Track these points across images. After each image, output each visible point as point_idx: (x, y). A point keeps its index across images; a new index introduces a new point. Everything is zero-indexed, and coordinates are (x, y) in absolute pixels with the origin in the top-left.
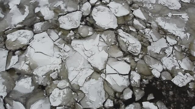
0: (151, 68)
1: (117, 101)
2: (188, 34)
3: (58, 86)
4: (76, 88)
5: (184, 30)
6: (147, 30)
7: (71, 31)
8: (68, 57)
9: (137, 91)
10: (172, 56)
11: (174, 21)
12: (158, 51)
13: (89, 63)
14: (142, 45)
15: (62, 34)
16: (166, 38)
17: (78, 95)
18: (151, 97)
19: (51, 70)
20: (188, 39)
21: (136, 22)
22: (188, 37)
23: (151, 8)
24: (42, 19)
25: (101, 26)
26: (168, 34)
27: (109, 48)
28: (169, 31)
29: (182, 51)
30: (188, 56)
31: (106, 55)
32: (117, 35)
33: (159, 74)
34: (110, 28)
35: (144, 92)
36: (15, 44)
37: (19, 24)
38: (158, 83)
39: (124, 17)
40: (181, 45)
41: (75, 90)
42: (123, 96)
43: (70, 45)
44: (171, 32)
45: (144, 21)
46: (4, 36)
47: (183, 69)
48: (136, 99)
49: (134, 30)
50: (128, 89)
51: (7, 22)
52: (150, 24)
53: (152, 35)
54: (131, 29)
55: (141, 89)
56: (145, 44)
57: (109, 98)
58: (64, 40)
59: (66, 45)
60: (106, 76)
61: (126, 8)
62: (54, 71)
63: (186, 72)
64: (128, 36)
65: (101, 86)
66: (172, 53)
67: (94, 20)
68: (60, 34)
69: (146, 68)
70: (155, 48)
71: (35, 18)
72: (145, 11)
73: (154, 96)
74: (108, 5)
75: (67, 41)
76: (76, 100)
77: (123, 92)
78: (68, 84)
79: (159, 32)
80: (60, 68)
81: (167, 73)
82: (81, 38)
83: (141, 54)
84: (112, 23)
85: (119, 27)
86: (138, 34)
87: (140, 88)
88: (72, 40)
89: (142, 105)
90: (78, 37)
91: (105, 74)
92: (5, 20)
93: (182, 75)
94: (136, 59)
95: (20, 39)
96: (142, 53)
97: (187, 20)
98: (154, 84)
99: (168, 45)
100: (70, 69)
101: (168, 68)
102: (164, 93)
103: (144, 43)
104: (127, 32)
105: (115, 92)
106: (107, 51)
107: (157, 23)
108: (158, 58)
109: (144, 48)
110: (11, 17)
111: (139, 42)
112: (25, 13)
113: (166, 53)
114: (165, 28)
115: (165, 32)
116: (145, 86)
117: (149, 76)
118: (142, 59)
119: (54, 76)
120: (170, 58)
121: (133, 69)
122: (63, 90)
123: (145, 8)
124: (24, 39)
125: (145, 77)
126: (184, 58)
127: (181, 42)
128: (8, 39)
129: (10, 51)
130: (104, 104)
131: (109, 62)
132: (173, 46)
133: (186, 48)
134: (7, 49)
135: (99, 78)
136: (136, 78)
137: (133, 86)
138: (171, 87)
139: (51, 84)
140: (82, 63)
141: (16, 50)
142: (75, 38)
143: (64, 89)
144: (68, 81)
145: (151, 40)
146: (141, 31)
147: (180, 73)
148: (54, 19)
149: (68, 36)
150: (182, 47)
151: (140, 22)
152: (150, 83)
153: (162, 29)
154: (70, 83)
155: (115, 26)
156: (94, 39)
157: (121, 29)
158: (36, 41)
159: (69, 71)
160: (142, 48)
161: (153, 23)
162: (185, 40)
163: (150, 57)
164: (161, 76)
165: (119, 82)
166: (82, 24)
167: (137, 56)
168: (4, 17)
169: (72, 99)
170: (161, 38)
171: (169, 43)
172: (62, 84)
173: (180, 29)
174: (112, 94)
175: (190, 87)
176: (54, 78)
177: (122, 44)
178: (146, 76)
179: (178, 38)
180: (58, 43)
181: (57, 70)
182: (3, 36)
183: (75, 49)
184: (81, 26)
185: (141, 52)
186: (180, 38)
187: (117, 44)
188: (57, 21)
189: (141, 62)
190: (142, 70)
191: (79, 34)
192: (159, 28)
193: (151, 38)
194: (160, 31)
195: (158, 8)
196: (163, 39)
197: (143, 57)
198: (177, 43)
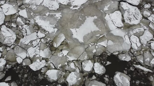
0: (17, 55)
2: (56, 30)
5: (54, 26)
6: (25, 26)
10: (37, 46)
11: (49, 19)
12: (27, 43)
14: (17, 38)
16: (37, 33)
18: (9, 79)
20: (54, 34)
21: (19, 20)
22: (55, 32)
23: (34, 8)
26: (40, 29)
28: (42, 27)
29: (47, 43)
30: (50, 47)
33: (22, 60)
35: (4, 75)
38: (18, 68)
39: (11, 16)
40: (47, 38)
45: (26, 19)
47: (41, 57)
49: (15, 26)
53: (27, 30)
54: (13, 25)
55: (3, 72)
61: (15, 9)
63: (43, 59)
64: (8, 30)
66: (38, 44)
70: (26, 40)
72: (29, 10)
74: (2, 6)
79: (34, 27)
81: (29, 59)
83: (13, 45)
86: (17, 29)
94: (8, 49)
97: (60, 18)
98: (15, 68)
99: (37, 38)
101: (30, 56)
102: (20, 76)
104: (9, 28)
107: (35, 21)
108: (25, 48)
111: (15, 35)
113: (33, 44)
116: (7, 70)
117: (13, 62)
118: (13, 49)
120: (35, 48)
121: (3, 57)
123: (31, 9)
126: (46, 48)
127: (48, 35)
132: (41, 38)
133: (50, 41)
136: (2, 63)
138: (28, 71)
145: (25, 34)
146: (20, 27)
147: (38, 60)
151: (22, 20)
152: (12, 67)
153: (37, 25)
157: (5, 25)
160: (16, 40)
161: (32, 20)
162: (52, 34)
163: (19, 48)
164: (22, 62)
167: (10, 47)
171: (38, 37)
173: (51, 26)
175: (42, 71)
177: (1, 37)
178: (11, 62)
185: (14, 43)
186: (48, 33)
189: (12, 51)
190: (10, 57)
192: (35, 24)
193: (26, 32)
195: (41, 9)
196: (35, 33)
197: (14, 47)
198: (45, 36)
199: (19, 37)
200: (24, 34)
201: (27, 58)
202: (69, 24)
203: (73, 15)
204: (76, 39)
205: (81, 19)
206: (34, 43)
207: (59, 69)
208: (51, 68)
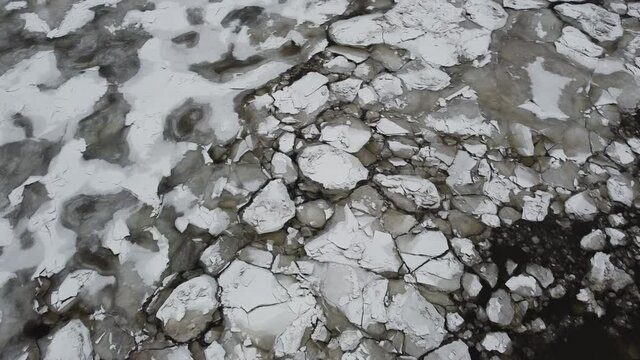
1: (464, 307)
2: (495, 123)
3: (344, 347)
4: (379, 331)
5: (483, 119)
6: (424, 151)
7: (290, 229)
8: (322, 283)
9: (483, 269)
10: (494, 175)
12: (467, 179)
13: (368, 270)
14: (437, 184)
15: (274, 245)
16: (464, 149)
17: (391, 341)
18: (511, 267)
19: (307, 328)
21: (395, 145)
23: (401, 105)
24: (209, 239)
25: (338, 187)
26: (462, 139)
27: (381, 221)
29: (504, 158)
31: (387, 238)
32: (379, 188)
34: (358, 183)
35: (494, 265)
36: (190, 323)
37: (164, 275)
38: (505, 235)
39: (368, 147)
41: (378, 335)
42: (467, 293)
43: (305, 257)
44: (465, 132)
45: (407, 136)
46: (151, 319)
48: (491, 284)
49: (403, 163)
50: (468, 276)
51: (133, 286)
52: (421, 136)
53: (437, 154)
54: (396, 163)
55: (487, 262)
56: (440, 179)
57: (447, 311)
58: (285, 254)
59: (298, 262)
60: (414, 276)
61: (358, 129)
62: (314, 326)
63: (533, 191)
64: (400, 179)
65: (420, 299)
67: (315, 183)
68: (270, 247)
69: (470, 221)
70: (460, 175)
71: (189, 243)
72: (396, 116)
73: (516, 262)
74: (321, 139)
75: (294, 254)
76: (395, 351)
77: (462, 286)
78: (359, 334)
79: (445, 144)
80: (321, 311)
82: (317, 231)
83: (444, 200)
84: (355, 171)
85: (372, 172)
87: (484, 261)
88: (303, 246)
89: (507, 289)
90: (310, 234)
91: (409, 272)
92: (124, 284)
93: (530, 199)
94: (444, 215)
95: (191, 305)
97: (475, 97)
98: (500, 240)
100: (341, 302)
102: (525, 249)
103: (436, 176)
104: (392, 173)
105: (451, 295)
106: (384, 229)
107: (432, 129)
108: (476, 192)
109: (441, 186)
110: (134, 270)
111: (425, 181)
112: (159, 245)
114: (452, 132)
115: (455, 138)
116: (488, 253)
117: (483, 232)
118: (452, 207)
119: (320, 334)
121: (450, 236)
122: (359, 349)
123: (393, 110)
124: (201, 300)
125: (478, 237)
128: (165, 322)
129: (190, 343)
130: (446, 327)
131: (401, 247)
132: (485, 156)
133: (507, 150)
134: (181, 344)
135: (407, 288)
136: (466, 247)
137: (470, 265)
138: (529, 229)
139: (327, 354)
140: (355, 279)
141: (203, 334)
142: (306, 238)
143: (358, 346)
144: (355, 327)
145: (444, 167)
146: (415, 157)
147: (527, 198)
148: (233, 224)
149: (289, 242)
151: (402, 143)
152: (493, 243)
154: (362, 330)
155: (364, 174)
156: (343, 218)
157: (378, 173)
158: (232, 289)
159: (342, 309)
160: (438, 189)
161: (424, 132)
165: (444, 273)
166: (298, 203)
167: (441, 208)
168: (117, 280)
169: (387, 355)
170: (456, 153)
172: (348, 339)
173: (476, 120)
174: (447, 301)
175: (555, 213)
176: (323, 338)
177: (399, 201)
178: (479, 234)
179: (484, 138)
180: (280, 267)
181: (318, 320)
182: (148, 322)
183: (321, 259)
184: (301, 208)
186: (487, 137)
187: (392, 206)
188: (244, 225)
189: (455, 215)
190: (465, 228)
191: (307, 226)
193: (442, 162)
194: (447, 140)
195: (415, 100)
196: (461, 152)
197: (451, 204)
198: (488, 148)
201: (499, 208)
202: (505, 98)
203: (495, 77)
204: (549, 119)
205: (518, 77)
207: (580, 191)
208: (563, 197)
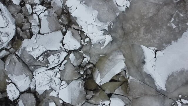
0: (9, 79)
11: (99, 5)
20: (102, 48)
22: (106, 44)
28: (78, 21)
30: (84, 79)
33: (18, 94)
40: (84, 55)
47: (61, 99)
66: (61, 64)
81: (32, 96)
86: (21, 11)
96: (9, 48)
99: (60, 47)
113: (50, 61)
120: (51, 73)
126: (76, 80)
127: (88, 48)
150: (84, 58)
153: (68, 14)
162: (98, 47)
163: (17, 61)
164: (18, 98)
171: (63, 45)
185: (8, 45)
192: (63, 10)
199: (21, 34)
200: (33, 30)
206: (53, 60)
